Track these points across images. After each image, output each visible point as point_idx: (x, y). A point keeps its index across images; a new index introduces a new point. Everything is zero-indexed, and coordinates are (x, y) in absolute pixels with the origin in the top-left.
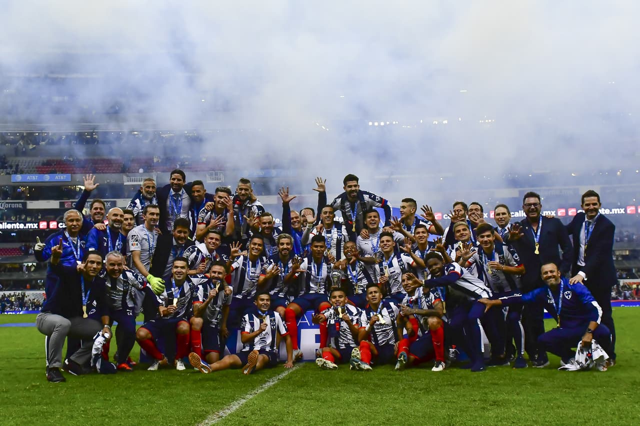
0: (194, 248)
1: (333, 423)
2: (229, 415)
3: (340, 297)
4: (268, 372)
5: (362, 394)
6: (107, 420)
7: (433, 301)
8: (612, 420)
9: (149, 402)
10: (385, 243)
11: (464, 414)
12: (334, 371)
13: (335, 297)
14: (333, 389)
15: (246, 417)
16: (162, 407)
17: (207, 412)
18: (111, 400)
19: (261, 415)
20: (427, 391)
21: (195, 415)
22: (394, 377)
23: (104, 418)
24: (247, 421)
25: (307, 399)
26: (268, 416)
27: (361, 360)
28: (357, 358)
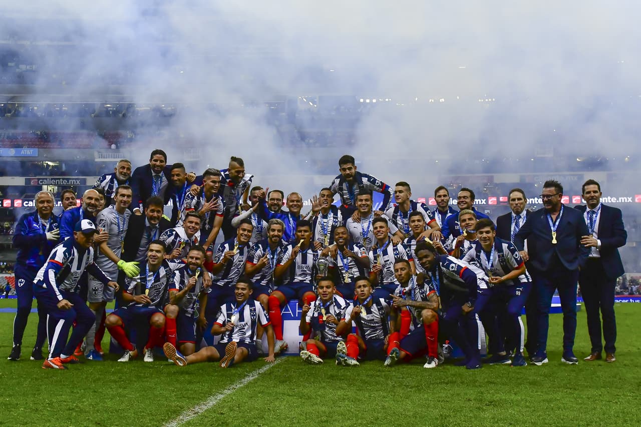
0: (172, 231)
1: (317, 421)
2: (206, 411)
3: (328, 287)
4: (247, 366)
5: (348, 391)
6: (74, 414)
7: (428, 292)
8: (615, 423)
9: (120, 395)
10: (379, 229)
11: (459, 414)
12: (318, 366)
13: (322, 287)
14: (317, 385)
15: (224, 414)
16: (134, 401)
17: (182, 408)
18: (78, 393)
19: (240, 412)
20: (418, 388)
21: (169, 410)
22: (383, 373)
23: (71, 411)
24: (225, 418)
25: (289, 396)
26: (248, 413)
27: (348, 355)
28: (343, 353)
